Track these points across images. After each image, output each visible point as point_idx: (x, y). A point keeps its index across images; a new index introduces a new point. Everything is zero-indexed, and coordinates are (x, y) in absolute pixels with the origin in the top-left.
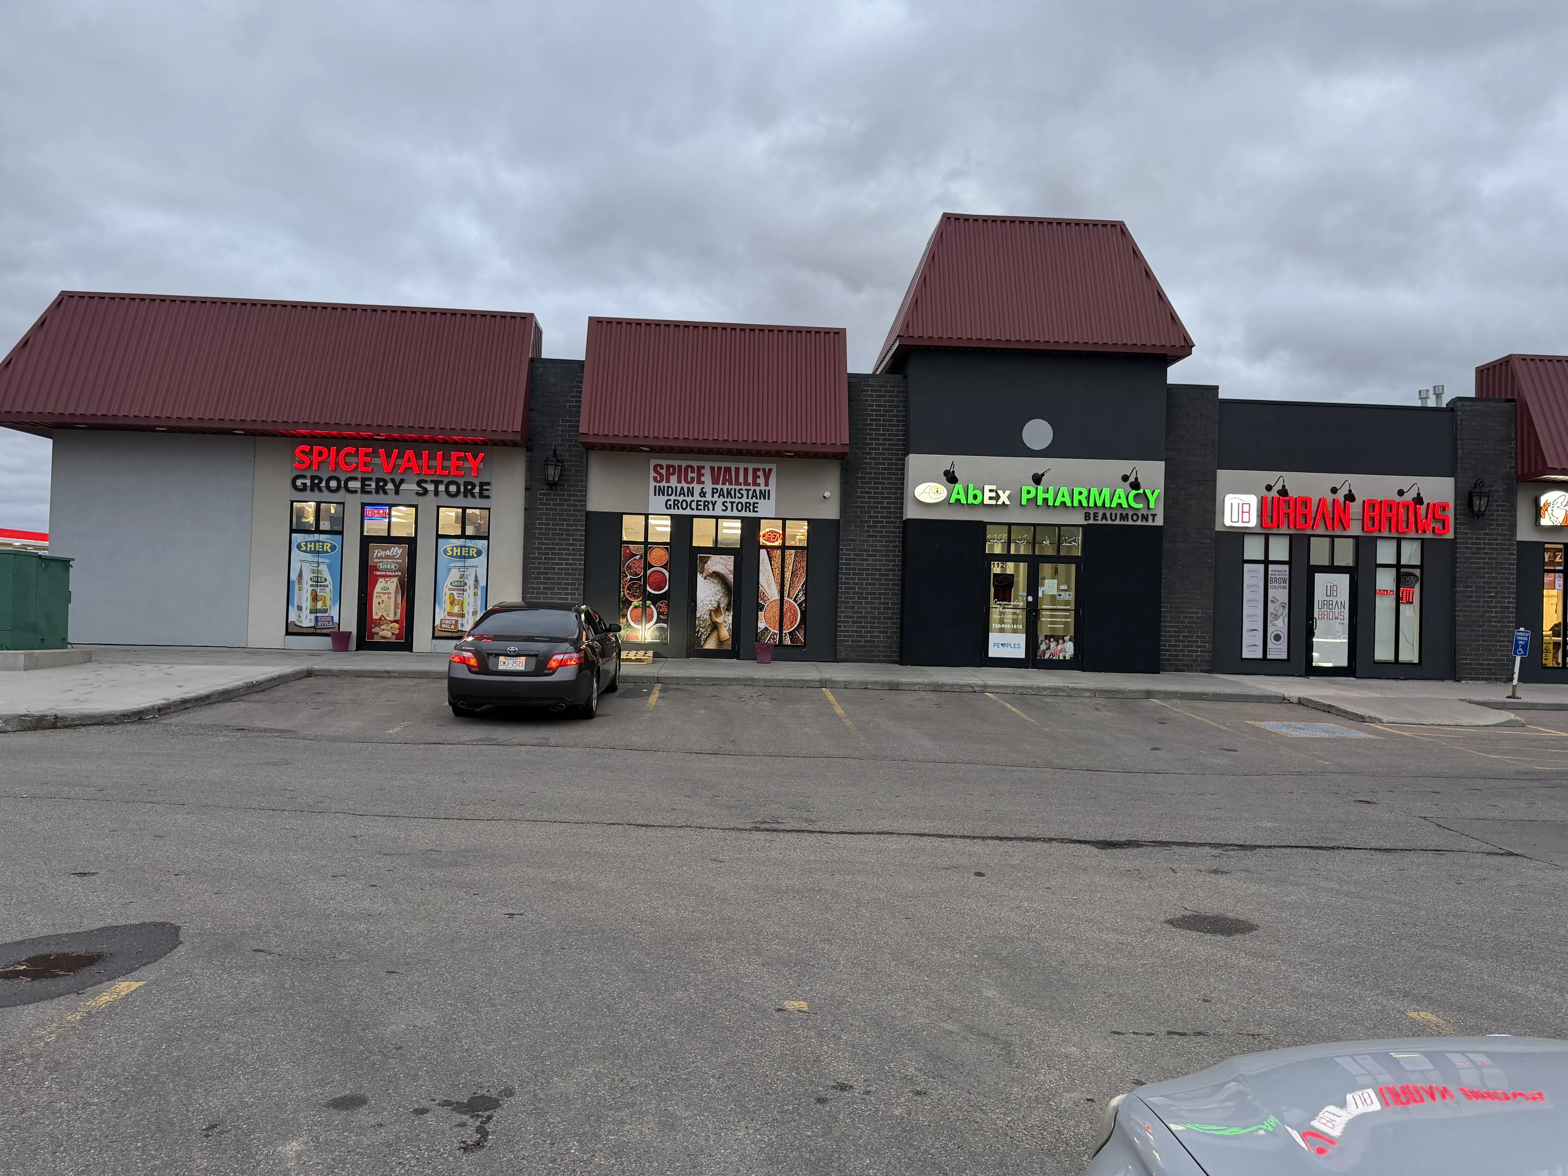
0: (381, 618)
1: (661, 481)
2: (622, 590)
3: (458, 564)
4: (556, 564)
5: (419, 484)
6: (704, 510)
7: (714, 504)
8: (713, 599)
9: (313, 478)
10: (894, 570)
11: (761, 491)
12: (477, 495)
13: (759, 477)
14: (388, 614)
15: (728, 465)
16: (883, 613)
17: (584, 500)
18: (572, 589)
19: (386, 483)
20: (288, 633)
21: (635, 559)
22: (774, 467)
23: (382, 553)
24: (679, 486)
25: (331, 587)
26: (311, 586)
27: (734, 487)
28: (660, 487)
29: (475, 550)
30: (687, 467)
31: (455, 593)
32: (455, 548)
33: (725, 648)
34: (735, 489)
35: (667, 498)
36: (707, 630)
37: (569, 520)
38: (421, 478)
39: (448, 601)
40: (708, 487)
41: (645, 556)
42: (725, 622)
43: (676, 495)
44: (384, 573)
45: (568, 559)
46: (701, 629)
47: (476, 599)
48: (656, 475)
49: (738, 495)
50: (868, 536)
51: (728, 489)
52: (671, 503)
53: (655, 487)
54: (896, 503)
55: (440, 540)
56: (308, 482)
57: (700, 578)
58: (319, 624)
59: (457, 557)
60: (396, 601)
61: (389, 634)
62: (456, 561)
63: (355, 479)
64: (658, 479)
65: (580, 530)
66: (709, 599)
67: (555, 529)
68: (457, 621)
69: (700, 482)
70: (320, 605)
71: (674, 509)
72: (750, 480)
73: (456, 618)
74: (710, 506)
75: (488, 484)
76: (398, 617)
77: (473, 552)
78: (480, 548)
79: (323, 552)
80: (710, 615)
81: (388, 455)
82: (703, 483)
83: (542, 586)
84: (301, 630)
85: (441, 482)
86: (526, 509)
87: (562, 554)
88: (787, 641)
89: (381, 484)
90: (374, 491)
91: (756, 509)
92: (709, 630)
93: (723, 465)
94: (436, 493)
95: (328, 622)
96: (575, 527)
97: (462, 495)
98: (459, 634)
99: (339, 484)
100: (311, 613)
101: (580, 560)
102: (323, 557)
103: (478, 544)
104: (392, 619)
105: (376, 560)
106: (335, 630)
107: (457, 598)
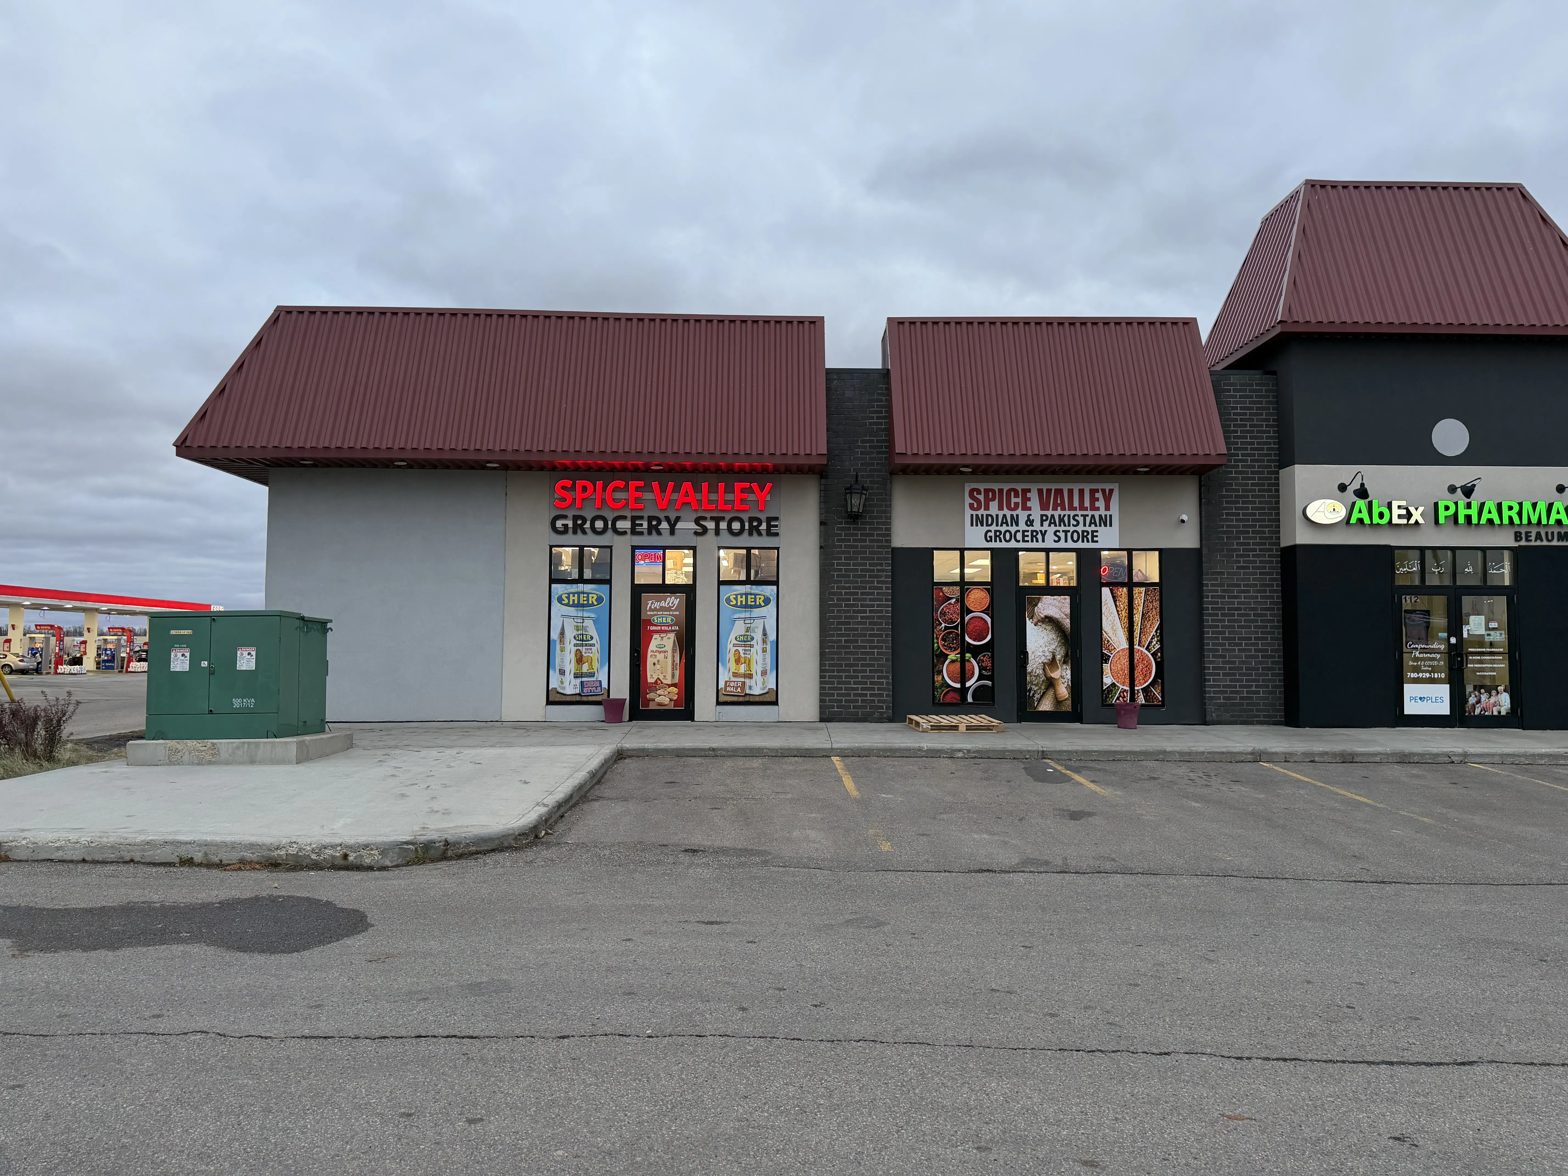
1: (978, 508)
2: (935, 641)
3: (743, 615)
4: (859, 612)
5: (697, 521)
6: (1032, 541)
7: (1044, 534)
8: (1046, 649)
9: (575, 518)
10: (1273, 609)
11: (1100, 516)
12: (764, 533)
13: (1098, 499)
14: (665, 676)
15: (1058, 486)
16: (1261, 663)
17: (888, 535)
18: (878, 641)
19: (659, 523)
20: (549, 702)
21: (950, 604)
22: (1115, 487)
23: (657, 605)
24: (1001, 514)
25: (598, 646)
26: (575, 645)
27: (1067, 512)
28: (977, 515)
29: (763, 598)
30: (1009, 491)
31: (740, 649)
32: (739, 596)
33: (1064, 709)
34: (1069, 516)
35: (985, 528)
36: (1040, 688)
37: (873, 559)
38: (699, 515)
39: (733, 660)
40: (1036, 513)
41: (962, 600)
42: (1062, 677)
43: (997, 525)
44: (659, 628)
45: (873, 606)
46: (1033, 687)
47: (764, 656)
48: (973, 502)
49: (1073, 522)
50: (1238, 568)
51: (1060, 515)
52: (992, 534)
53: (972, 515)
54: (1271, 526)
55: (722, 587)
56: (570, 524)
57: (1029, 624)
58: (585, 690)
59: (741, 606)
60: (674, 661)
61: (666, 700)
62: (741, 612)
63: (624, 518)
64: (975, 506)
65: (886, 570)
66: (1041, 650)
67: (857, 570)
68: (744, 683)
69: (1025, 508)
70: (585, 668)
71: (996, 541)
72: (1087, 504)
73: (743, 680)
74: (1040, 536)
75: (777, 519)
76: (676, 680)
77: (760, 601)
78: (768, 594)
79: (588, 605)
80: (1044, 670)
81: (663, 489)
82: (1030, 509)
83: (843, 639)
84: (564, 699)
85: (723, 519)
86: (821, 547)
87: (865, 600)
88: (1141, 699)
89: (654, 523)
90: (645, 532)
91: (1095, 539)
92: (1043, 687)
93: (1054, 487)
94: (717, 531)
95: (596, 687)
96: (879, 568)
97: (746, 533)
98: (747, 699)
99: (606, 524)
100: (576, 677)
101: (887, 606)
102: (586, 611)
103: (765, 590)
104: (669, 681)
105: (652, 613)
106: (605, 697)
107: (743, 656)
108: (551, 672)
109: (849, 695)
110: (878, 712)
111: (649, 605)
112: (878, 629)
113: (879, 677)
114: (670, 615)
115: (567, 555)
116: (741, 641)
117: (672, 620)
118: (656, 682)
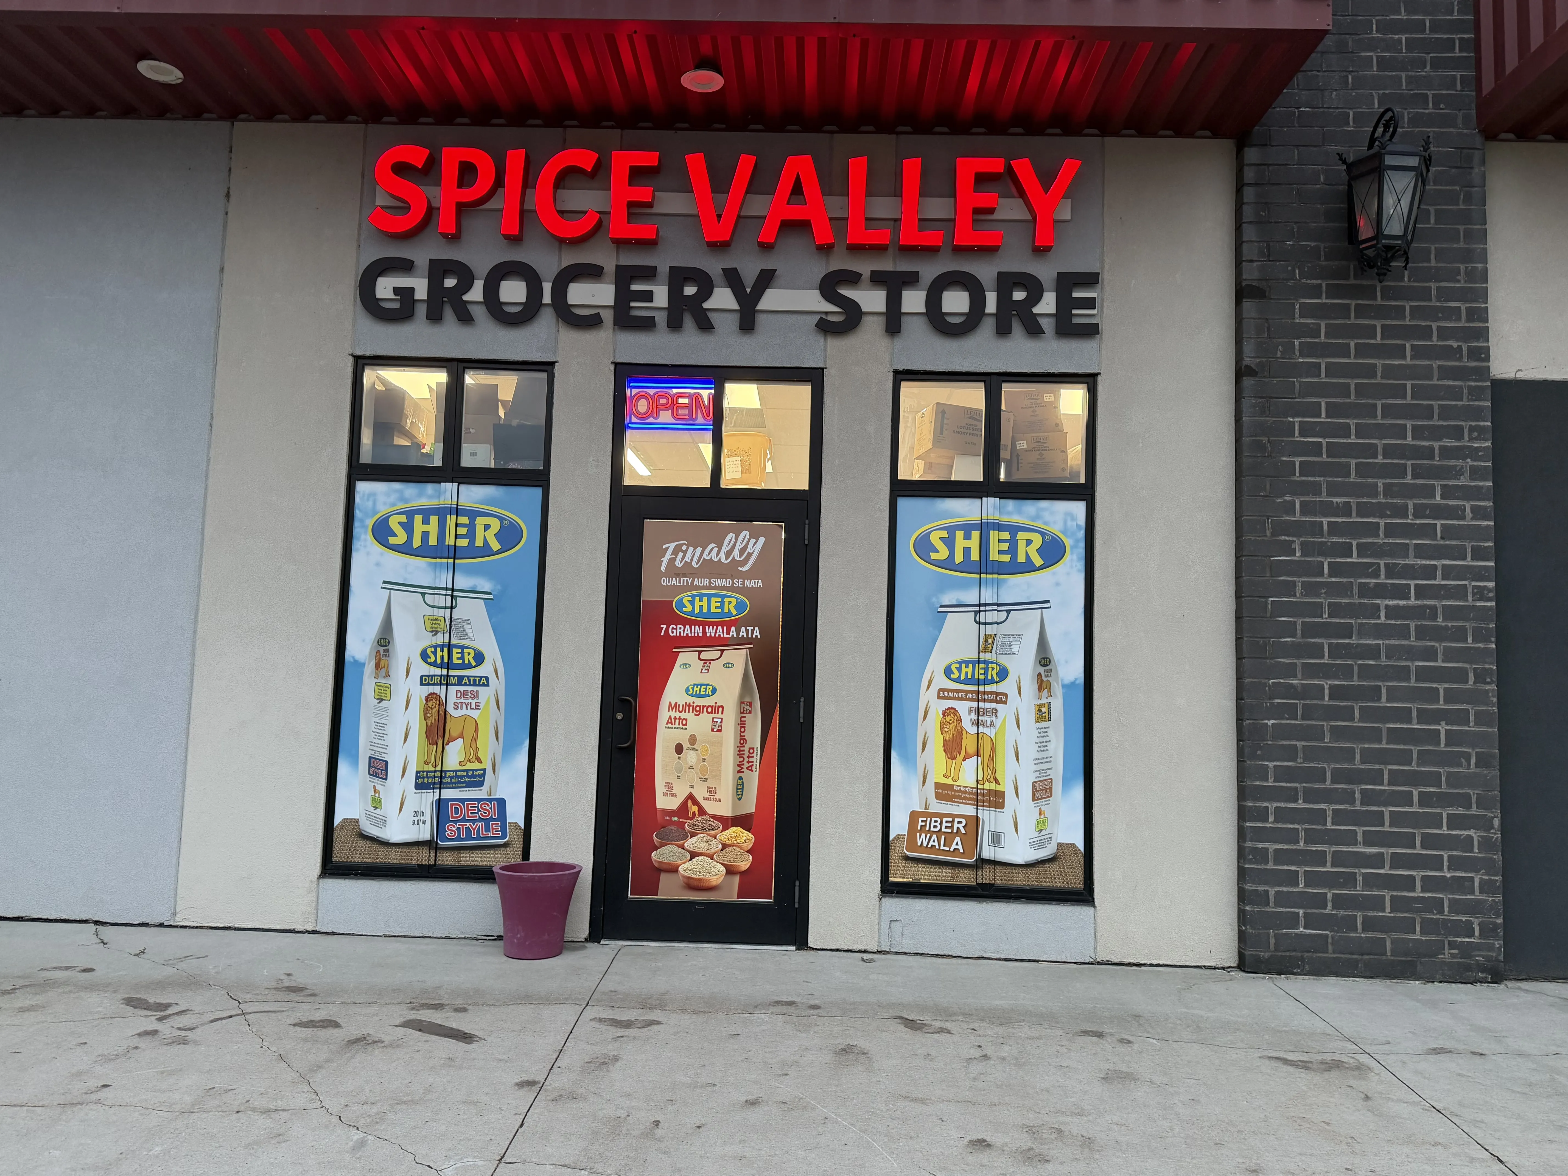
0: (684, 806)
3: (971, 596)
4: (1381, 591)
5: (828, 287)
9: (437, 271)
12: (1047, 325)
14: (712, 791)
17: (1477, 335)
18: (1450, 697)
19: (706, 289)
20: (331, 868)
23: (692, 555)
25: (497, 685)
26: (424, 681)
31: (963, 708)
37: (1428, 413)
38: (836, 265)
39: (937, 742)
44: (698, 630)
45: (1430, 572)
47: (1043, 733)
55: (904, 504)
56: (420, 287)
58: (451, 830)
59: (966, 566)
60: (742, 741)
61: (715, 872)
62: (964, 585)
63: (593, 273)
65: (1474, 453)
67: (1371, 451)
68: (974, 823)
70: (454, 756)
73: (970, 810)
75: (1091, 280)
76: (749, 806)
78: (1055, 529)
79: (473, 552)
81: (720, 178)
83: (1326, 684)
84: (382, 857)
86: (1244, 373)
87: (1402, 551)
89: (690, 290)
90: (661, 319)
94: (893, 321)
95: (487, 821)
96: (1448, 443)
97: (988, 326)
98: (987, 876)
99: (534, 290)
100: (420, 786)
101: (1479, 574)
102: (470, 571)
103: (1047, 516)
104: (725, 809)
105: (674, 582)
106: (513, 856)
107: (973, 730)
108: (343, 769)
109: (1350, 880)
110: (1452, 945)
111: (668, 556)
112: (1449, 655)
113: (1455, 822)
114: (732, 589)
116: (966, 682)
117: (740, 606)
118: (683, 810)
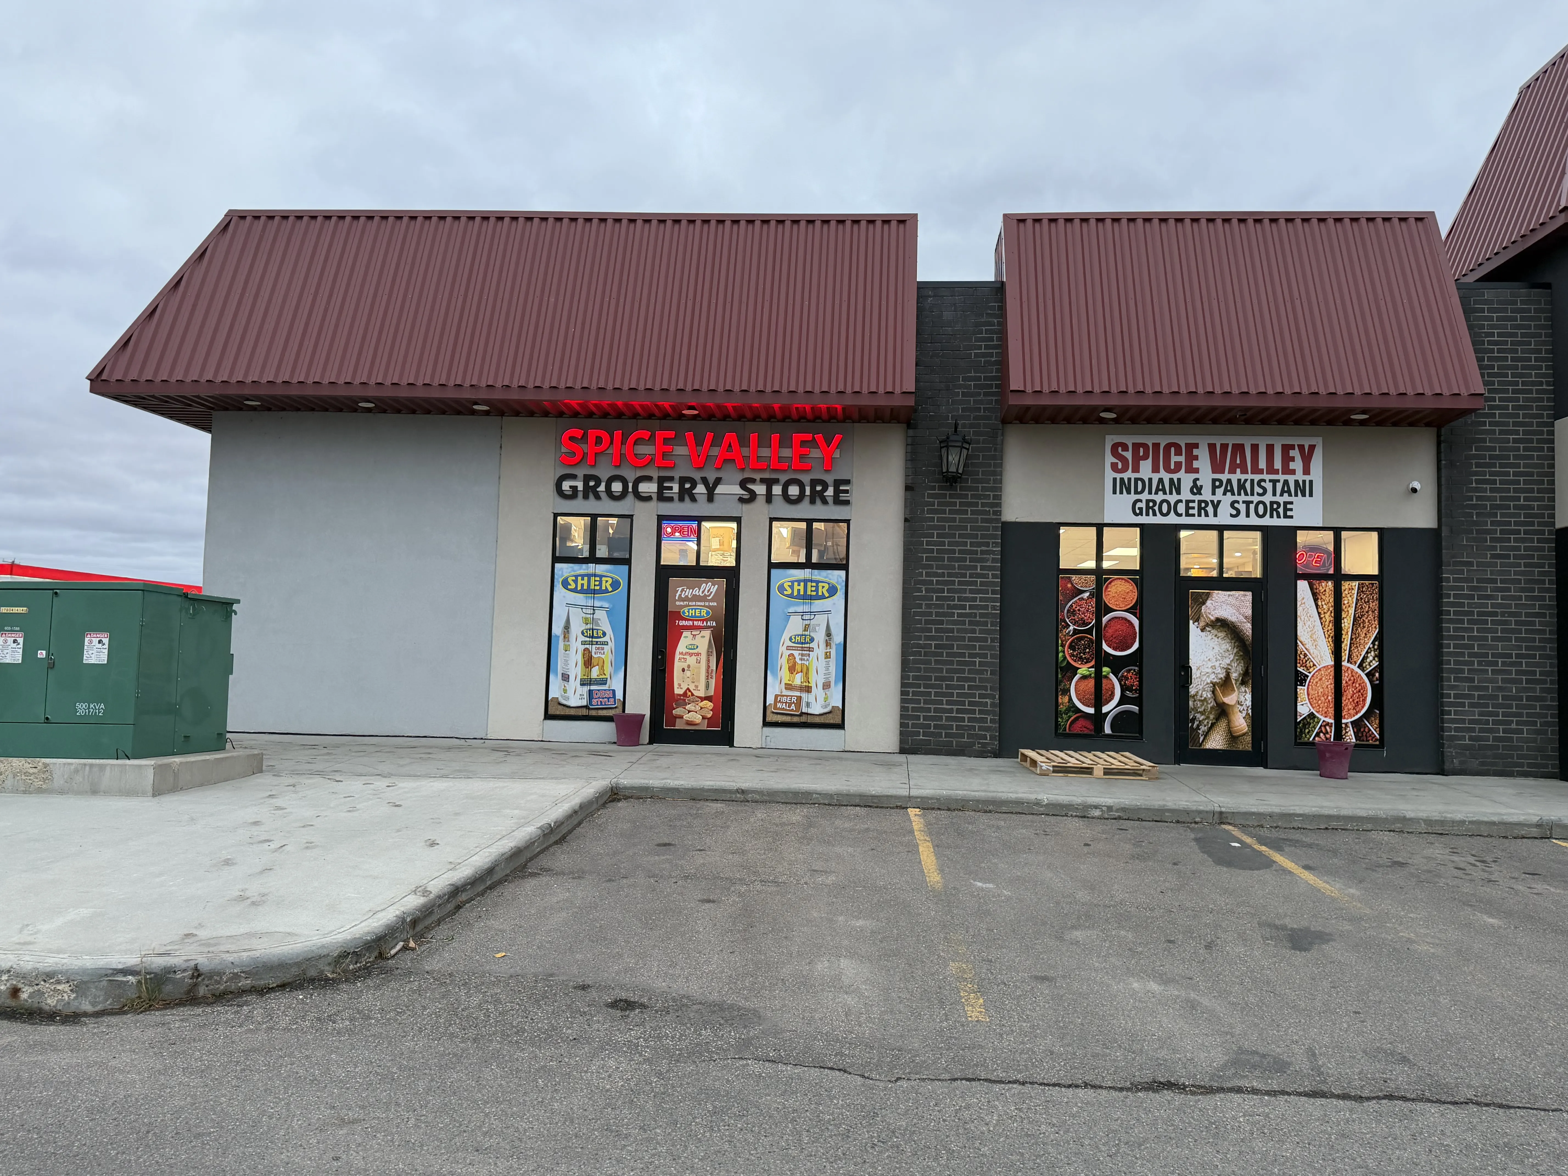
0: (685, 693)
1: (1124, 470)
2: (1060, 648)
3: (800, 609)
4: (956, 607)
5: (743, 484)
6: (1199, 515)
7: (1216, 506)
8: (1217, 664)
9: (587, 478)
10: (1544, 615)
11: (1297, 482)
12: (830, 500)
13: (1293, 459)
15: (1238, 440)
16: (1525, 690)
17: (997, 505)
18: (981, 648)
19: (694, 486)
20: (548, 716)
21: (1082, 599)
22: (1318, 442)
23: (689, 593)
24: (1155, 478)
25: (611, 645)
26: (583, 643)
27: (1250, 476)
28: (1122, 479)
29: (827, 586)
30: (1168, 447)
31: (796, 653)
32: (796, 584)
33: (1241, 748)
34: (1252, 481)
35: (1134, 497)
36: (1208, 718)
37: (976, 536)
38: (746, 475)
39: (786, 667)
40: (1206, 476)
41: (1097, 594)
42: (1239, 703)
43: (1150, 493)
44: (691, 623)
45: (975, 599)
46: (1198, 715)
47: (828, 663)
48: (1116, 461)
49: (1257, 489)
50: (1494, 556)
51: (1239, 480)
52: (1143, 505)
53: (1115, 480)
54: (1542, 499)
55: (773, 571)
56: (580, 486)
57: (1194, 629)
58: (594, 702)
59: (799, 597)
60: (709, 667)
61: (697, 718)
62: (797, 604)
63: (649, 479)
64: (1120, 466)
65: (993, 552)
66: (1210, 664)
67: (954, 552)
68: (800, 699)
69: (1190, 470)
70: (595, 673)
71: (1148, 514)
72: (1278, 465)
73: (798, 694)
74: (1210, 509)
75: (847, 482)
76: (711, 692)
77: (823, 590)
78: (834, 582)
79: (601, 592)
80: (1213, 692)
81: (698, 442)
82: (1197, 471)
83: (933, 643)
84: (568, 712)
85: (776, 481)
86: (906, 520)
87: (965, 591)
88: (1350, 737)
89: (687, 486)
90: (676, 497)
91: (1289, 513)
92: (1212, 717)
93: (1231, 441)
94: (769, 498)
95: (608, 698)
96: (984, 548)
97: (807, 500)
98: (803, 719)
99: (625, 487)
100: (582, 684)
101: (994, 600)
102: (600, 599)
103: (830, 576)
104: (702, 694)
105: (681, 603)
106: (619, 711)
107: (800, 662)
108: (552, 677)
109: (941, 718)
110: (979, 743)
111: (679, 593)
112: (981, 632)
113: (981, 696)
114: (704, 606)
115: (578, 528)
116: (798, 643)
117: (707, 613)
118: (685, 694)
